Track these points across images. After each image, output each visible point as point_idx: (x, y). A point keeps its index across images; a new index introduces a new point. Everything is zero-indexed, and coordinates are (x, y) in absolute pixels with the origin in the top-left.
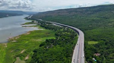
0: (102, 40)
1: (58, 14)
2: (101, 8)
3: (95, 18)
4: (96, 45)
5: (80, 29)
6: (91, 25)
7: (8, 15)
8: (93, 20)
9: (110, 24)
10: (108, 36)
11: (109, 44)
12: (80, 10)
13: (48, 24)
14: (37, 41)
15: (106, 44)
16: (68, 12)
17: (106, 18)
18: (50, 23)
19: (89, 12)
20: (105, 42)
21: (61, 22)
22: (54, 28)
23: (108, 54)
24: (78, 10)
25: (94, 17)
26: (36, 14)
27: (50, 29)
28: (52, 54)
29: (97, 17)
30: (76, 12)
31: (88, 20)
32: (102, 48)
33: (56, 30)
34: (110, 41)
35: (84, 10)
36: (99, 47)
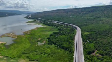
0: (93, 31)
1: (56, 14)
2: (94, 8)
3: (89, 18)
4: (89, 34)
5: (77, 26)
6: (86, 23)
7: (7, 15)
8: (88, 19)
9: (101, 22)
10: (98, 29)
11: (98, 34)
12: (76, 10)
13: (49, 22)
14: (46, 33)
15: (96, 34)
16: (65, 12)
17: (98, 17)
18: (51, 22)
19: (84, 12)
20: (95, 33)
21: (60, 21)
22: (56, 25)
23: (97, 39)
24: (74, 10)
25: (89, 16)
26: (35, 14)
27: (52, 26)
28: (61, 39)
29: (91, 16)
30: (73, 12)
31: (83, 19)
32: (93, 36)
33: (58, 27)
34: (99, 32)
35: (79, 10)
36: (91, 35)
